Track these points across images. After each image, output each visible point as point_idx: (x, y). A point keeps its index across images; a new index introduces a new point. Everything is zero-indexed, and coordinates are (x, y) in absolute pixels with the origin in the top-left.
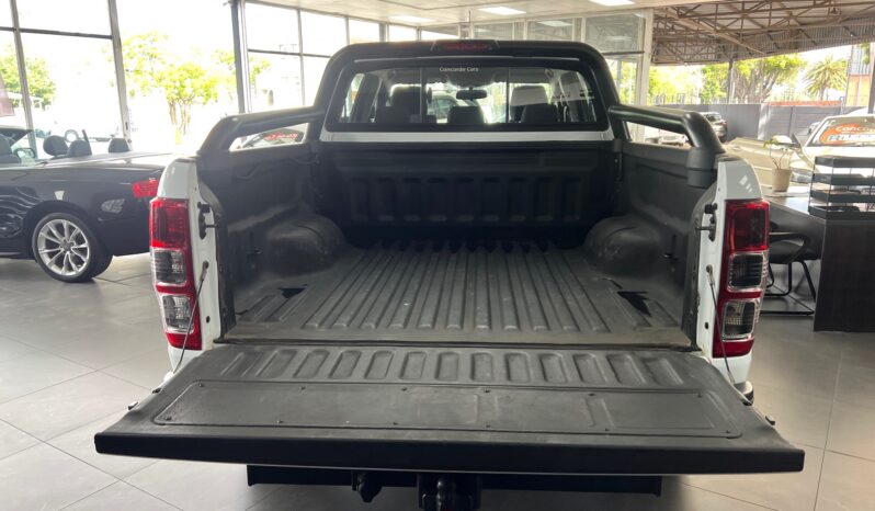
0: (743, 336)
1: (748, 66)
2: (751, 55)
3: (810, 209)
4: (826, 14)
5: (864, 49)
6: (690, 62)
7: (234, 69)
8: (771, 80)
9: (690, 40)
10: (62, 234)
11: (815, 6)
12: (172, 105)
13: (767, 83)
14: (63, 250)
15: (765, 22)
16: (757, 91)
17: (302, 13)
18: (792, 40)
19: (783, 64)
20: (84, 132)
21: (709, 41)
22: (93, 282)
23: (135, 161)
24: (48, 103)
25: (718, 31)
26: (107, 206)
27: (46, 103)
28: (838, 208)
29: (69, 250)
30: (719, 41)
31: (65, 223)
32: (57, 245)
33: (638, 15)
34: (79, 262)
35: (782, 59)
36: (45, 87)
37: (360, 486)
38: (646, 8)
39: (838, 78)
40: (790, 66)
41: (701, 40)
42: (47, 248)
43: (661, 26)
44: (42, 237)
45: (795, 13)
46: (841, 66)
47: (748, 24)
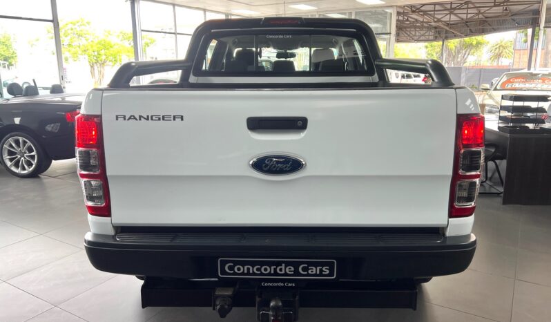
0: (469, 204)
1: (453, 43)
2: (455, 36)
3: (499, 128)
4: (501, 11)
5: (523, 34)
6: (418, 40)
7: (132, 44)
8: (467, 53)
9: (418, 27)
10: (19, 146)
11: (495, 6)
12: (92, 67)
13: (465, 54)
14: (19, 156)
15: (464, 16)
16: (459, 60)
17: (176, 7)
18: (481, 27)
19: (474, 43)
20: (34, 81)
21: (430, 28)
22: (39, 177)
23: (67, 99)
24: (12, 65)
25: (435, 22)
26: (49, 128)
27: (10, 65)
28: (516, 127)
29: (23, 156)
30: (436, 28)
31: (21, 139)
32: (15, 154)
33: (387, 10)
34: (30, 164)
35: (474, 39)
36: (10, 55)
37: (218, 307)
38: (392, 6)
39: (507, 51)
40: (479, 44)
41: (425, 27)
42: (9, 155)
43: (401, 18)
44: (6, 148)
45: (482, 10)
46: (509, 44)
47: (453, 18)
